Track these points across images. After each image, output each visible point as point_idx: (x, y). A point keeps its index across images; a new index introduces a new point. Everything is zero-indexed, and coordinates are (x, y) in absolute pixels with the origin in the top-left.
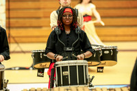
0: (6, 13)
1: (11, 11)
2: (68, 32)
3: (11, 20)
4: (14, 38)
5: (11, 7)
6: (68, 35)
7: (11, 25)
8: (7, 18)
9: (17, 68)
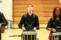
0: (12, 10)
1: (15, 9)
2: (58, 19)
3: (15, 13)
4: (16, 21)
5: (15, 7)
6: (58, 20)
7: (15, 16)
8: (13, 12)
9: (18, 36)
